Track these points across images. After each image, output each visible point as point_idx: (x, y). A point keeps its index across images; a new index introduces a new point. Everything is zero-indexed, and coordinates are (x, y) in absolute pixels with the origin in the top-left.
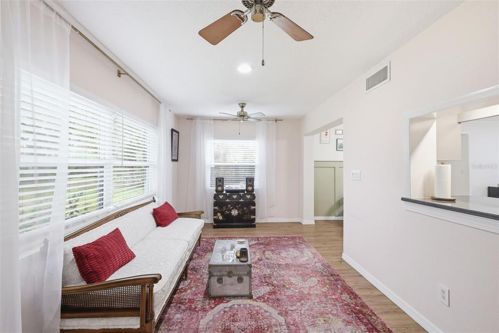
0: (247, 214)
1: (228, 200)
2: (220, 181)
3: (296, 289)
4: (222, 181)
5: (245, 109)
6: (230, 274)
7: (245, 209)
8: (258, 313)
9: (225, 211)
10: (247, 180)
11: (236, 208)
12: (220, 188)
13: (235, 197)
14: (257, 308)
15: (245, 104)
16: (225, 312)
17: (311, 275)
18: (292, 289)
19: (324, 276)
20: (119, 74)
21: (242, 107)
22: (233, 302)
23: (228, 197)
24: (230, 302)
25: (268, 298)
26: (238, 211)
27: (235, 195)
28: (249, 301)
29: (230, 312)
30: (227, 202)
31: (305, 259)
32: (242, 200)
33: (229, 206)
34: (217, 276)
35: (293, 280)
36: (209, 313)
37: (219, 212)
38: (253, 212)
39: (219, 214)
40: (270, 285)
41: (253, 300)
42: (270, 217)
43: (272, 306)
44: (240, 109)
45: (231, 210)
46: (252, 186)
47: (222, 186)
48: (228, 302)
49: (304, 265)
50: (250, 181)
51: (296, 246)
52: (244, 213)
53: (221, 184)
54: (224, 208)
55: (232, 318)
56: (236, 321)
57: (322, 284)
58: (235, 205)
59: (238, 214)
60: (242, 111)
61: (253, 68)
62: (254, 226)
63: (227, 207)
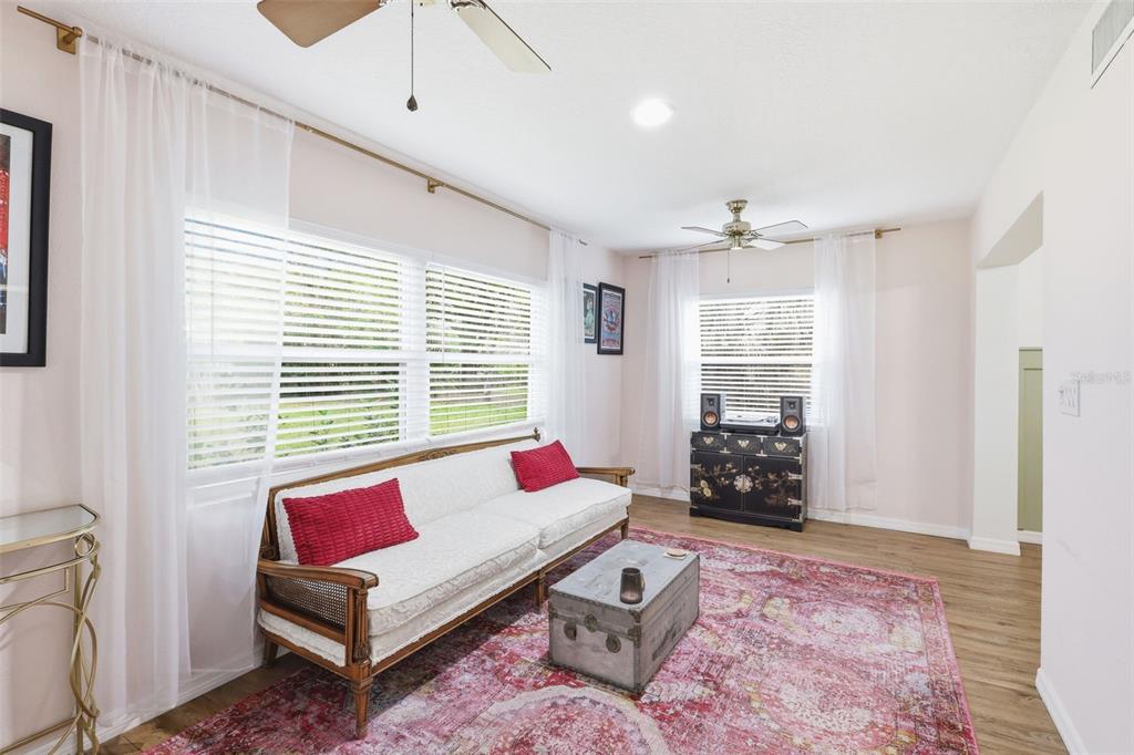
0: (776, 491)
1: (725, 451)
2: (710, 403)
3: (778, 720)
4: (716, 401)
5: (744, 216)
6: (591, 621)
7: (771, 477)
8: (620, 738)
9: (719, 476)
10: (782, 403)
11: (748, 474)
12: (710, 420)
13: (743, 444)
14: (628, 727)
15: (746, 202)
16: (554, 705)
17: (863, 699)
18: (764, 716)
19: (908, 717)
20: (431, 188)
21: (737, 210)
22: (591, 691)
23: (726, 444)
24: (580, 689)
25: (677, 714)
26: (753, 480)
27: (743, 439)
28: (626, 705)
29: (565, 709)
30: (725, 455)
31: (886, 648)
32: (762, 454)
33: (729, 465)
34: (564, 618)
35: (789, 695)
36: (524, 694)
37: (704, 478)
38: (797, 490)
39: (703, 483)
40: (711, 684)
41: (636, 705)
42: (860, 509)
43: (669, 738)
44: (730, 217)
45: (732, 477)
46: (799, 418)
47: (718, 415)
48: (579, 685)
49: (867, 664)
50: (793, 407)
51: (884, 606)
52: (768, 489)
53: (714, 408)
54: (717, 469)
55: (556, 724)
56: (560, 736)
57: (876, 737)
58: (746, 463)
59: (753, 488)
60: (738, 220)
61: (673, 107)
62: (798, 528)
63: (723, 469)
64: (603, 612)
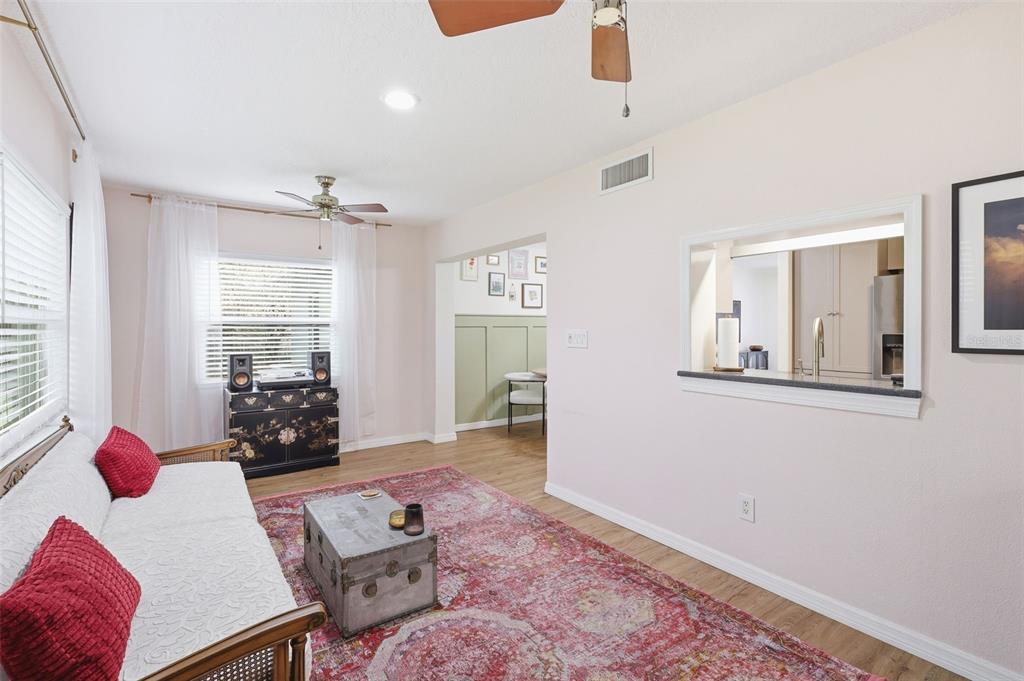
0: (318, 436)
1: (270, 409)
2: (240, 365)
3: (509, 564)
4: (247, 362)
5: (333, 191)
6: (392, 569)
7: (313, 424)
8: (475, 631)
9: (263, 435)
10: (313, 358)
11: (292, 426)
12: (242, 381)
13: (288, 398)
14: (468, 622)
15: (334, 179)
16: (404, 653)
17: (516, 533)
18: (503, 566)
19: (539, 528)
21: (326, 185)
22: (406, 629)
23: (269, 401)
24: (400, 631)
25: (472, 597)
26: (297, 431)
27: (287, 394)
28: (439, 615)
29: (416, 649)
30: (269, 413)
31: (485, 506)
32: (305, 405)
33: (274, 422)
34: (362, 581)
35: (493, 550)
37: (245, 440)
38: (334, 431)
39: (245, 445)
40: (456, 571)
41: (446, 610)
42: (365, 437)
43: (490, 608)
44: (320, 190)
45: (277, 432)
46: (327, 371)
47: (248, 375)
48: (394, 632)
49: (492, 518)
50: (321, 361)
51: (450, 486)
52: (311, 435)
53: (244, 369)
54: (260, 429)
55: (430, 660)
56: (444, 662)
57: (544, 543)
58: (288, 417)
59: (298, 438)
60: (326, 194)
62: (336, 462)
63: (267, 426)
64: (405, 553)
